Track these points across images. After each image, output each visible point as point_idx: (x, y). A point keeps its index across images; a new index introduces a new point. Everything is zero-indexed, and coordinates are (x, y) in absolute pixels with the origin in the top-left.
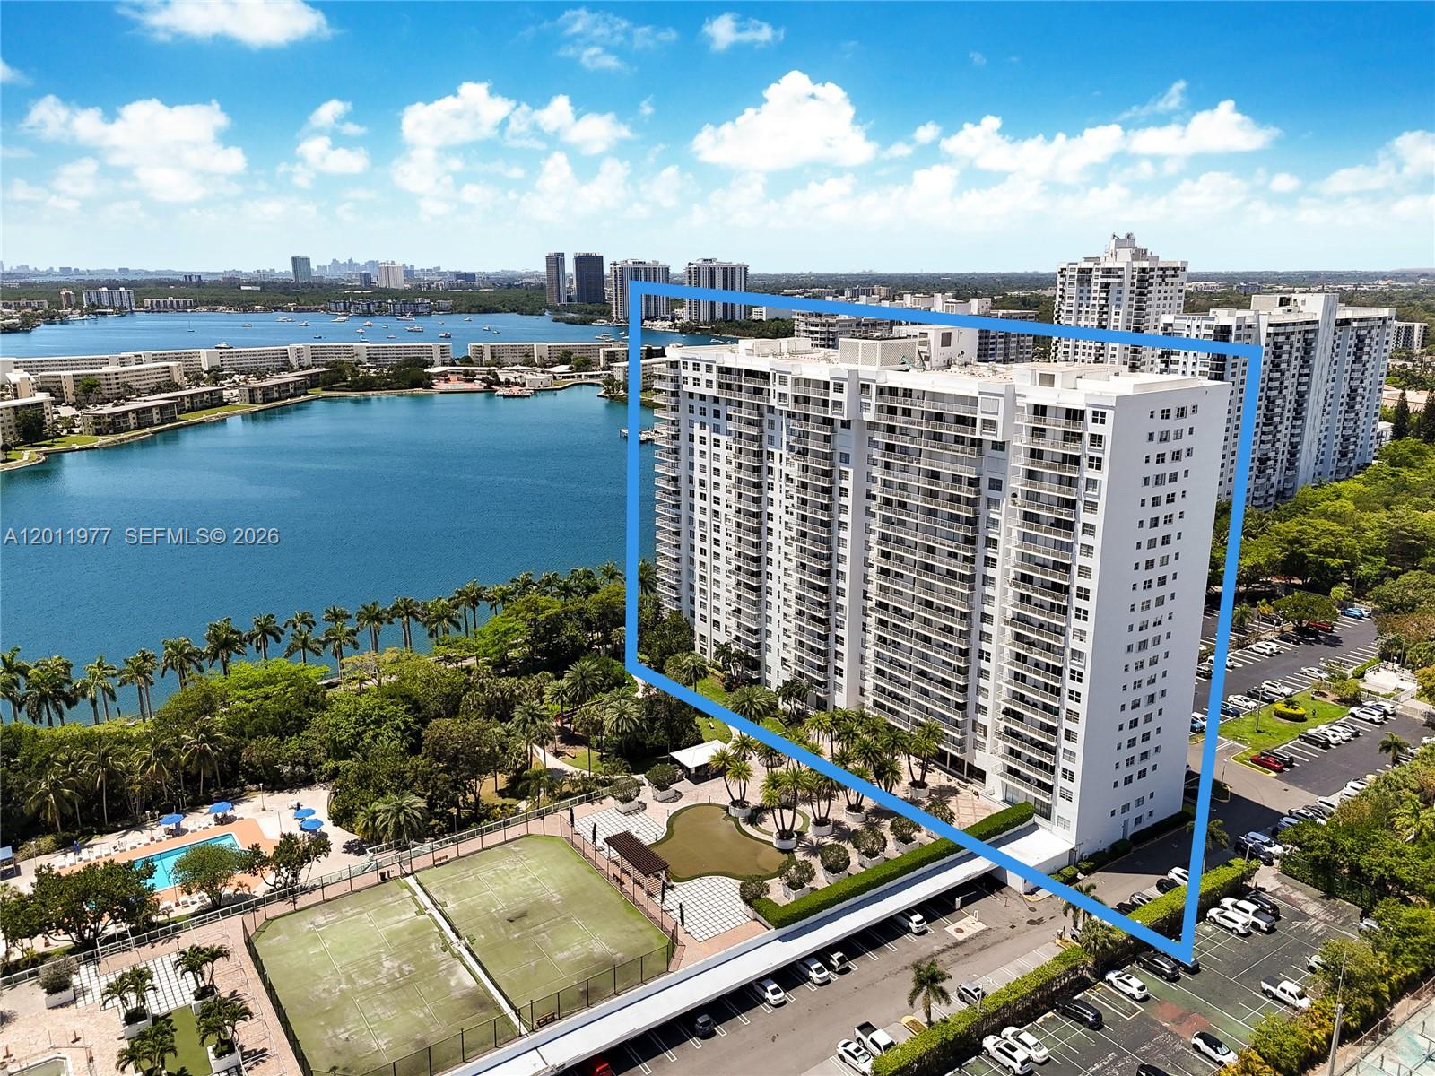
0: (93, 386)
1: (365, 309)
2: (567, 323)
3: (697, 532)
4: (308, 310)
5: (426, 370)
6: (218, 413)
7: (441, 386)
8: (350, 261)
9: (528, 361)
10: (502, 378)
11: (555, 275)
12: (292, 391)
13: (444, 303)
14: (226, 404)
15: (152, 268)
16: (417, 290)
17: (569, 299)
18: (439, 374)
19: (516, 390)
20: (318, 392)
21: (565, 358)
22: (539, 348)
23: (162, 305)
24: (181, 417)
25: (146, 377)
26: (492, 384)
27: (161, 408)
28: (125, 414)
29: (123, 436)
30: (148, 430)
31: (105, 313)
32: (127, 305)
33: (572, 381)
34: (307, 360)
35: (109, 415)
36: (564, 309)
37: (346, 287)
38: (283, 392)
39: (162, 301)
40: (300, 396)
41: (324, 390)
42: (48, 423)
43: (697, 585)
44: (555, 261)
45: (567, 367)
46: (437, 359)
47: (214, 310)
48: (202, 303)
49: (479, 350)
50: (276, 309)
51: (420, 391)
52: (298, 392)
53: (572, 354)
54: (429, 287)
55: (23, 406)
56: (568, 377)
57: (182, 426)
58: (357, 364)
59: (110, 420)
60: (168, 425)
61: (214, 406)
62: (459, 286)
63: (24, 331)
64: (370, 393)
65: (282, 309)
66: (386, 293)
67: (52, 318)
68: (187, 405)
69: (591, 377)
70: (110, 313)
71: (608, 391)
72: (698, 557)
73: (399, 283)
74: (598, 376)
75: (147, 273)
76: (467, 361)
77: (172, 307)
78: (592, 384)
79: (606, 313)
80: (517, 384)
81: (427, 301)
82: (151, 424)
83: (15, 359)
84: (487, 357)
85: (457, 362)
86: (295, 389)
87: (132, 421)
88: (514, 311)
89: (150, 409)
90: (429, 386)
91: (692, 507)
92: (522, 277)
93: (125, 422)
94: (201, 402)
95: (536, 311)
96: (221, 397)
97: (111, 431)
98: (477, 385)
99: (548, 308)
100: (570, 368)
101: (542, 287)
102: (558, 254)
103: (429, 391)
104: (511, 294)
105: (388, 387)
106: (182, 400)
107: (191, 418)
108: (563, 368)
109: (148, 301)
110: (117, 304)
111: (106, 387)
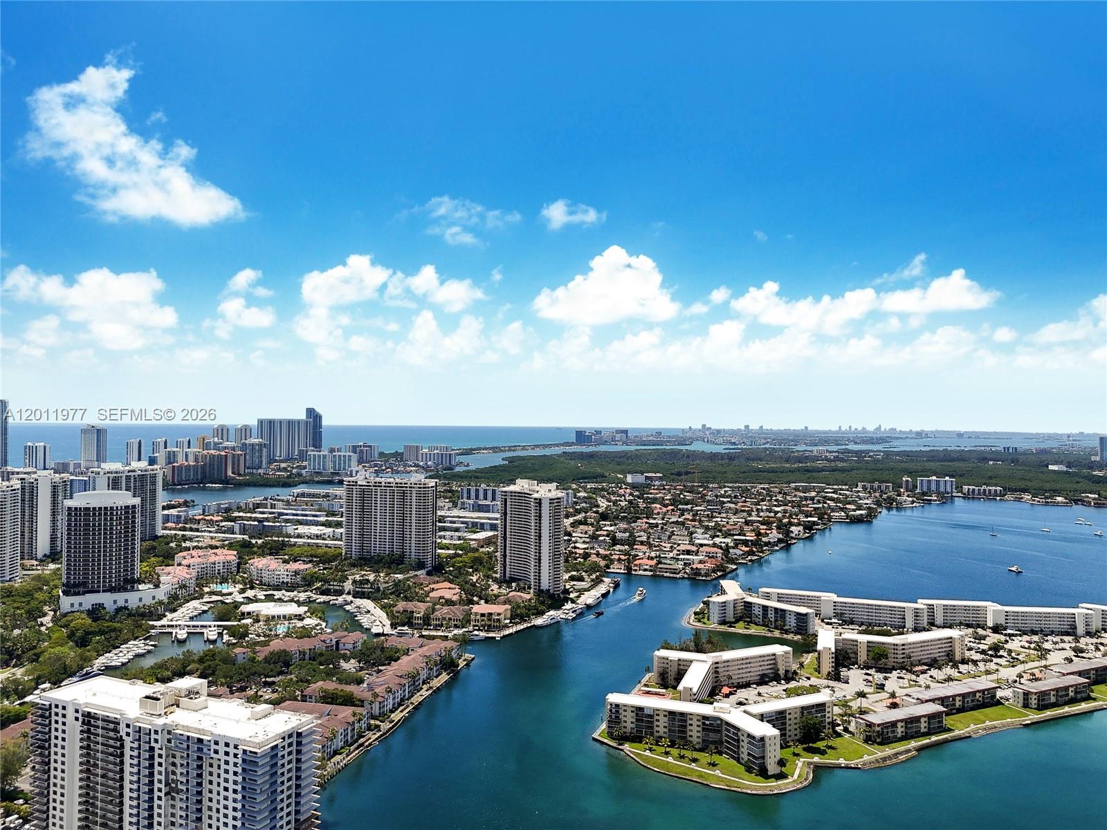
0: (881, 655)
6: (987, 722)
12: (1072, 694)
14: (999, 707)
23: (976, 492)
24: (949, 724)
25: (929, 648)
27: (930, 717)
29: (888, 750)
30: (912, 743)
31: (930, 500)
32: (949, 490)
35: (879, 725)
39: (977, 488)
47: (1020, 501)
48: (1010, 489)
50: (1076, 502)
52: (1079, 696)
55: (808, 706)
57: (946, 741)
59: (879, 729)
60: (934, 738)
61: (984, 706)
65: (1083, 502)
68: (958, 704)
70: (934, 500)
82: (918, 736)
87: (900, 730)
89: (918, 718)
93: (893, 732)
96: (994, 697)
97: (878, 740)
106: (954, 700)
107: (958, 728)
109: (966, 488)
110: (942, 489)
111: (893, 656)
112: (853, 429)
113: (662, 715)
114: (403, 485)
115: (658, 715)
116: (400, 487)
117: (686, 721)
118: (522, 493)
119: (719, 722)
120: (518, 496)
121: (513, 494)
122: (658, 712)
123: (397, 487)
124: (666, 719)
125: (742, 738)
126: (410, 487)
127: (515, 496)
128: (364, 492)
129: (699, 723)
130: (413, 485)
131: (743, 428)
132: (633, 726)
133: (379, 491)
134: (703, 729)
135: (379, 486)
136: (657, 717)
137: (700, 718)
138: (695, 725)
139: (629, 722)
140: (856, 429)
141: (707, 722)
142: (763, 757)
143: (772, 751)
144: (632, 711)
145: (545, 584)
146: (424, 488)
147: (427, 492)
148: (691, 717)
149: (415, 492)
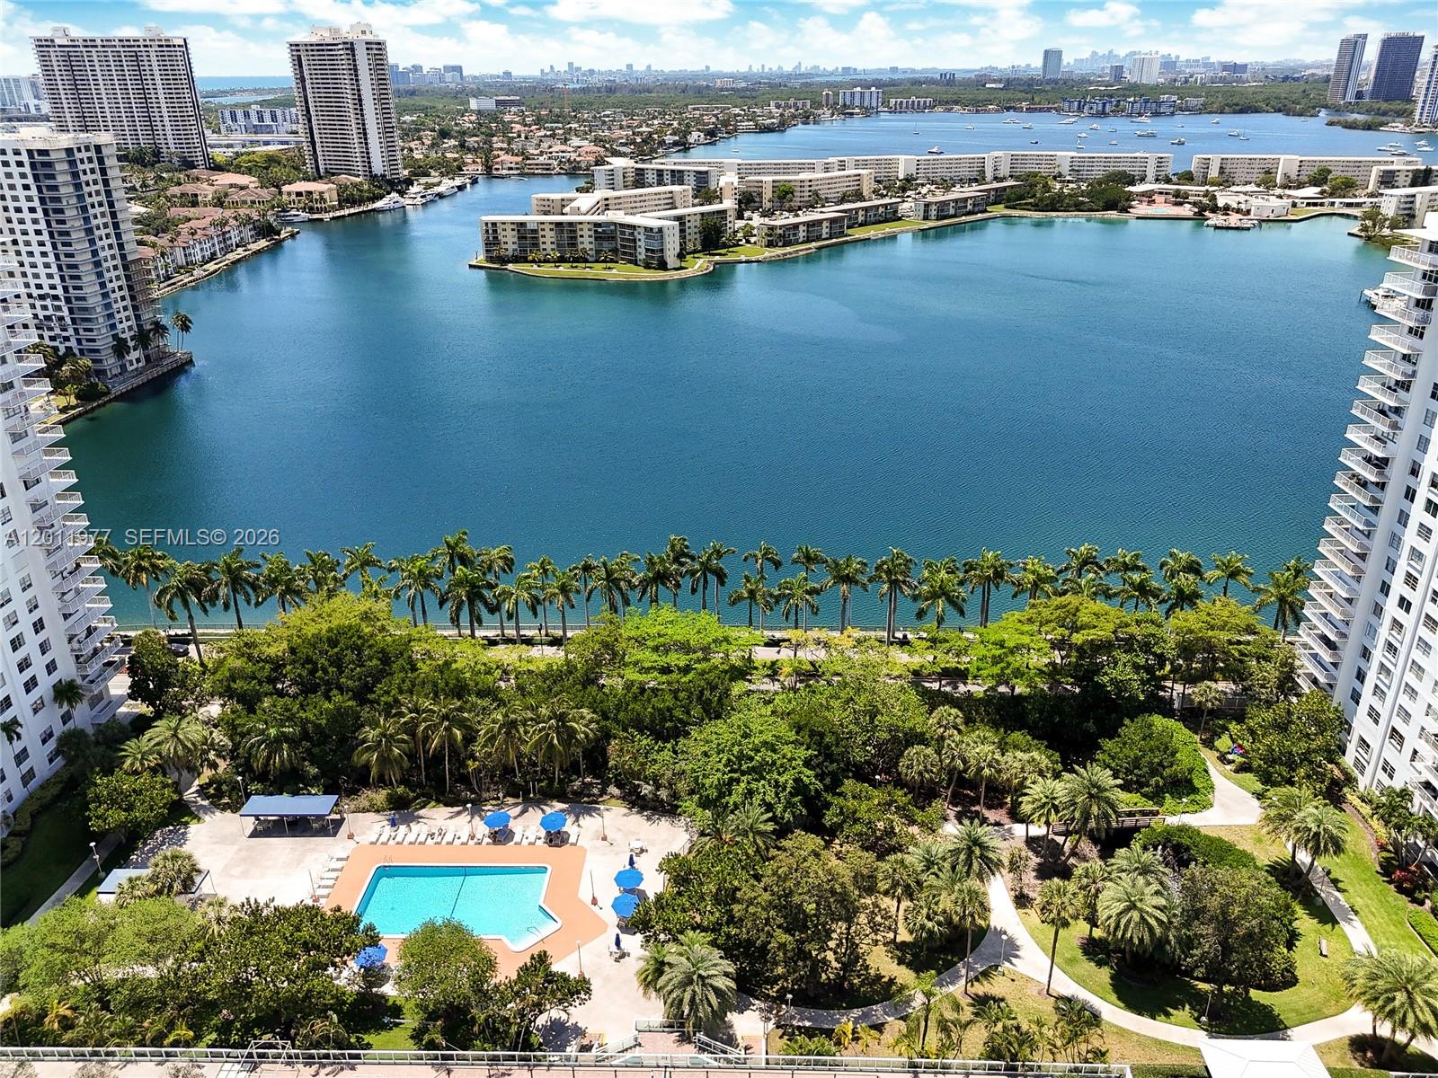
0: (787, 193)
1: (1100, 109)
2: (1345, 127)
3: (1402, 566)
4: (1040, 110)
5: (1127, 189)
6: (887, 229)
7: (1142, 209)
8: (1111, 52)
9: (1267, 181)
10: (1221, 203)
11: (1346, 66)
12: (970, 207)
13: (1193, 101)
14: (900, 219)
15: (919, 67)
16: (1170, 87)
17: (1359, 95)
18: (1143, 194)
19: (1234, 219)
20: (1000, 210)
21: (1319, 178)
22: (1287, 163)
23: (904, 105)
24: (850, 231)
25: (837, 185)
26: (1207, 208)
27: (832, 221)
28: (796, 226)
29: (789, 249)
30: (814, 244)
31: (852, 114)
32: (874, 105)
33: (1318, 210)
34: (1004, 170)
35: (781, 227)
36: (1349, 108)
37: (1091, 83)
38: (960, 208)
39: (905, 101)
40: (977, 213)
41: (1006, 207)
42: (729, 231)
43: (1378, 654)
44: (1352, 48)
45: (1319, 189)
46: (1151, 174)
47: (950, 110)
48: (941, 103)
49: (1206, 164)
50: (1008, 109)
51: (1113, 214)
52: (976, 209)
53: (1330, 172)
54: (1186, 82)
55: (709, 213)
56: (1315, 205)
57: (847, 242)
58: (1055, 178)
59: (781, 232)
60: (834, 240)
61: (886, 221)
62: (1222, 80)
63: (779, 131)
64: (1054, 214)
65: (1015, 109)
66: (1134, 89)
67: (808, 118)
68: (861, 219)
69: (1349, 205)
70: (857, 114)
71: (1365, 229)
72: (1391, 608)
73: (1153, 77)
74: (1359, 205)
75: (913, 71)
76: (1188, 177)
77: (913, 108)
78: (1348, 216)
79: (1406, 114)
80: (1238, 211)
81: (1174, 98)
82: (819, 238)
83: (740, 161)
84: (1214, 173)
85: (1175, 179)
86: (974, 205)
87: (802, 234)
88: (1279, 111)
89: (820, 222)
90: (1125, 210)
91: (1403, 518)
92: (1307, 67)
93: (795, 235)
94: (875, 215)
95: (1308, 111)
96: (896, 212)
97: (780, 244)
98: (1187, 210)
99: (1326, 107)
100: (1322, 192)
101: (1327, 79)
102: (1360, 36)
103: (1124, 216)
104: (1283, 90)
105: (1079, 207)
106: (857, 213)
107: (859, 233)
108: (1311, 191)
109: (893, 101)
110: (866, 104)
111: (799, 194)
112: (766, 70)
113: (547, 230)
114: (132, 43)
115: (543, 230)
116: (128, 46)
117: (575, 231)
118: (322, 45)
119: (613, 227)
120: (318, 50)
121: (310, 48)
122: (542, 226)
123: (123, 46)
124: (553, 233)
125: (639, 237)
126: (146, 46)
127: (312, 50)
128: (70, 56)
129: (590, 233)
130: (148, 43)
131: (624, 69)
132: (515, 246)
133: (94, 54)
134: (596, 239)
135: (92, 46)
136: (541, 233)
137: (591, 226)
138: (586, 236)
139: (510, 242)
140: (770, 69)
141: (600, 230)
142: (662, 250)
143: (671, 242)
144: (513, 230)
145: (378, 168)
146: (167, 46)
147: (173, 54)
148: (581, 226)
149: (155, 54)
